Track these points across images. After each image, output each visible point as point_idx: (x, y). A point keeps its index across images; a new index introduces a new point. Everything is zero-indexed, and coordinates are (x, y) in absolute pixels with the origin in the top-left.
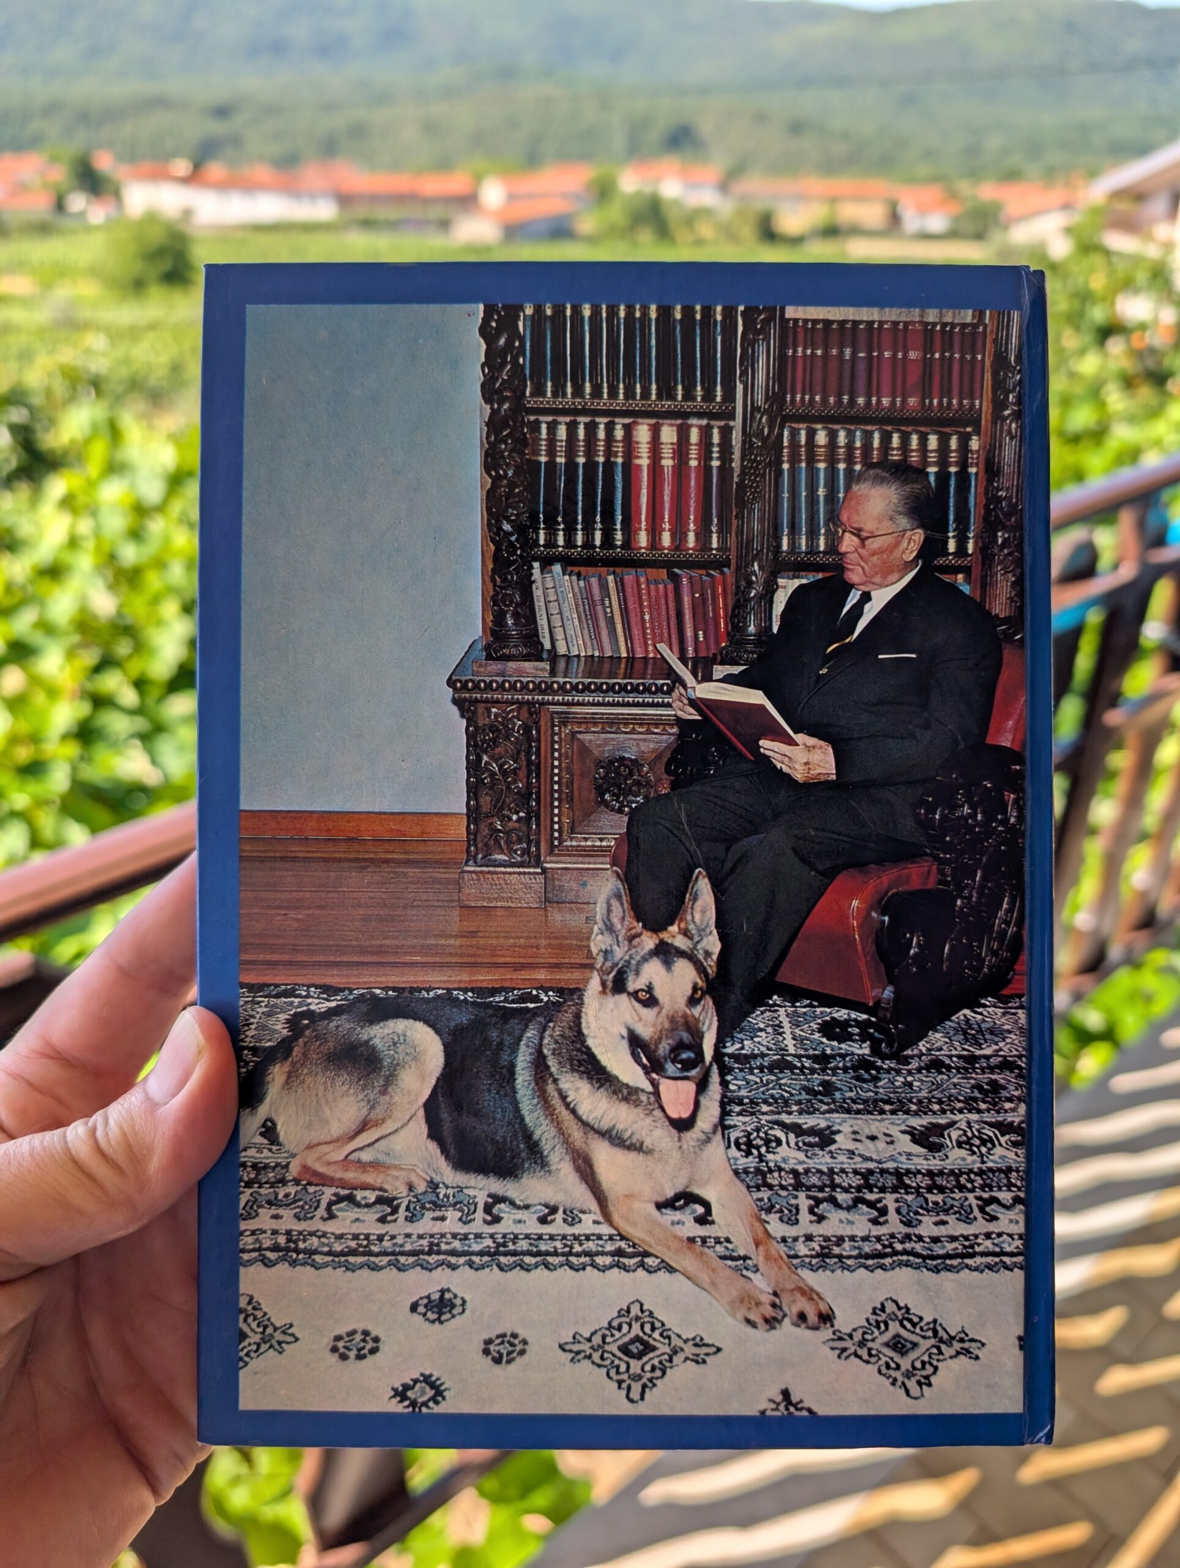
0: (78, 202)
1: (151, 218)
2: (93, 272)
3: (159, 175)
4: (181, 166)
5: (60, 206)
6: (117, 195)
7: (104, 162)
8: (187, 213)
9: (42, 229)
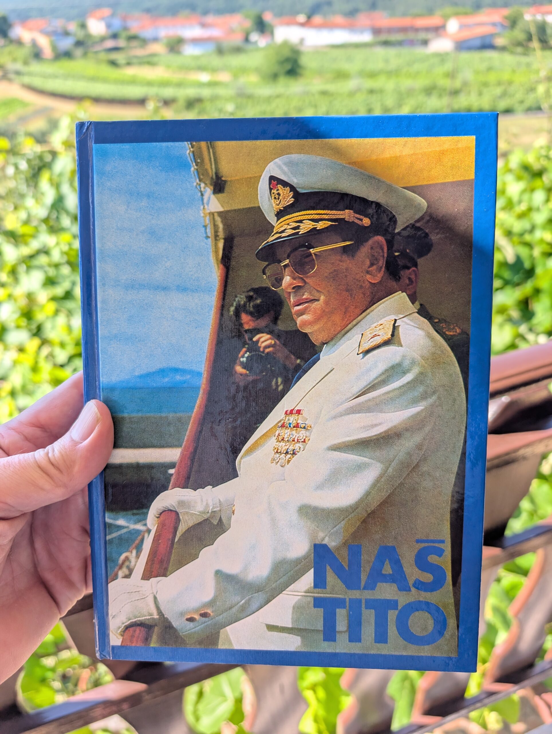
0: (254, 37)
1: (286, 43)
2: (257, 70)
3: (292, 23)
4: (302, 18)
5: (247, 40)
6: (272, 33)
7: (268, 17)
8: (302, 41)
9: (238, 50)
